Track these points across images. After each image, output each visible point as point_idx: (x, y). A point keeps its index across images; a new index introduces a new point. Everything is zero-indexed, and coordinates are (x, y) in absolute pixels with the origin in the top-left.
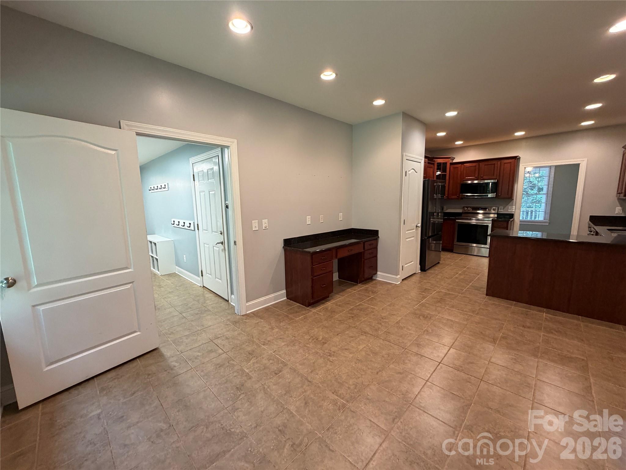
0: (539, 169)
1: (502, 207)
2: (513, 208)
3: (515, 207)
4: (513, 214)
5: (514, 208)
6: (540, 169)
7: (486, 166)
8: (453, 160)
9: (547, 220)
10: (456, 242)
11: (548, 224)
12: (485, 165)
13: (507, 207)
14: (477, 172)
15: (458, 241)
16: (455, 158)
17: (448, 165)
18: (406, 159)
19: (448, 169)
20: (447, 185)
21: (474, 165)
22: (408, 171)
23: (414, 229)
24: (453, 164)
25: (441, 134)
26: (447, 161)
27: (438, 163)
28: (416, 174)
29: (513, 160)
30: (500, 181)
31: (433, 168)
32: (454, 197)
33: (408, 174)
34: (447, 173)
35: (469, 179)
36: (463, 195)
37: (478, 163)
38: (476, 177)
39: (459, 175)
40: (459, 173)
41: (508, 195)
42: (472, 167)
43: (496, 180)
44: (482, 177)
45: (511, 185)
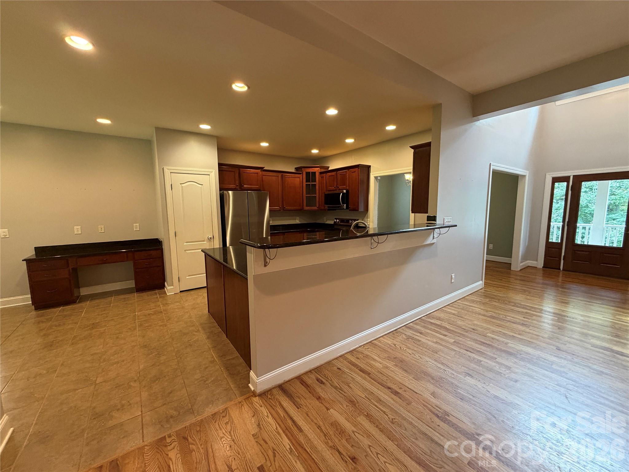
3: (370, 219)
5: (368, 222)
7: (340, 175)
8: (328, 169)
14: (335, 181)
16: (330, 166)
17: (317, 175)
18: (171, 173)
19: (317, 179)
20: (317, 195)
21: (333, 174)
22: (181, 184)
23: (204, 241)
24: (321, 173)
25: (264, 144)
26: (316, 170)
27: (306, 173)
28: (201, 186)
29: (357, 169)
30: (350, 191)
31: (301, 178)
32: (323, 208)
33: (180, 187)
34: (317, 183)
35: (331, 190)
36: (326, 206)
37: (336, 172)
38: (335, 187)
39: (325, 185)
40: (325, 182)
41: (356, 206)
42: (332, 177)
43: (346, 190)
44: (338, 187)
45: (357, 195)
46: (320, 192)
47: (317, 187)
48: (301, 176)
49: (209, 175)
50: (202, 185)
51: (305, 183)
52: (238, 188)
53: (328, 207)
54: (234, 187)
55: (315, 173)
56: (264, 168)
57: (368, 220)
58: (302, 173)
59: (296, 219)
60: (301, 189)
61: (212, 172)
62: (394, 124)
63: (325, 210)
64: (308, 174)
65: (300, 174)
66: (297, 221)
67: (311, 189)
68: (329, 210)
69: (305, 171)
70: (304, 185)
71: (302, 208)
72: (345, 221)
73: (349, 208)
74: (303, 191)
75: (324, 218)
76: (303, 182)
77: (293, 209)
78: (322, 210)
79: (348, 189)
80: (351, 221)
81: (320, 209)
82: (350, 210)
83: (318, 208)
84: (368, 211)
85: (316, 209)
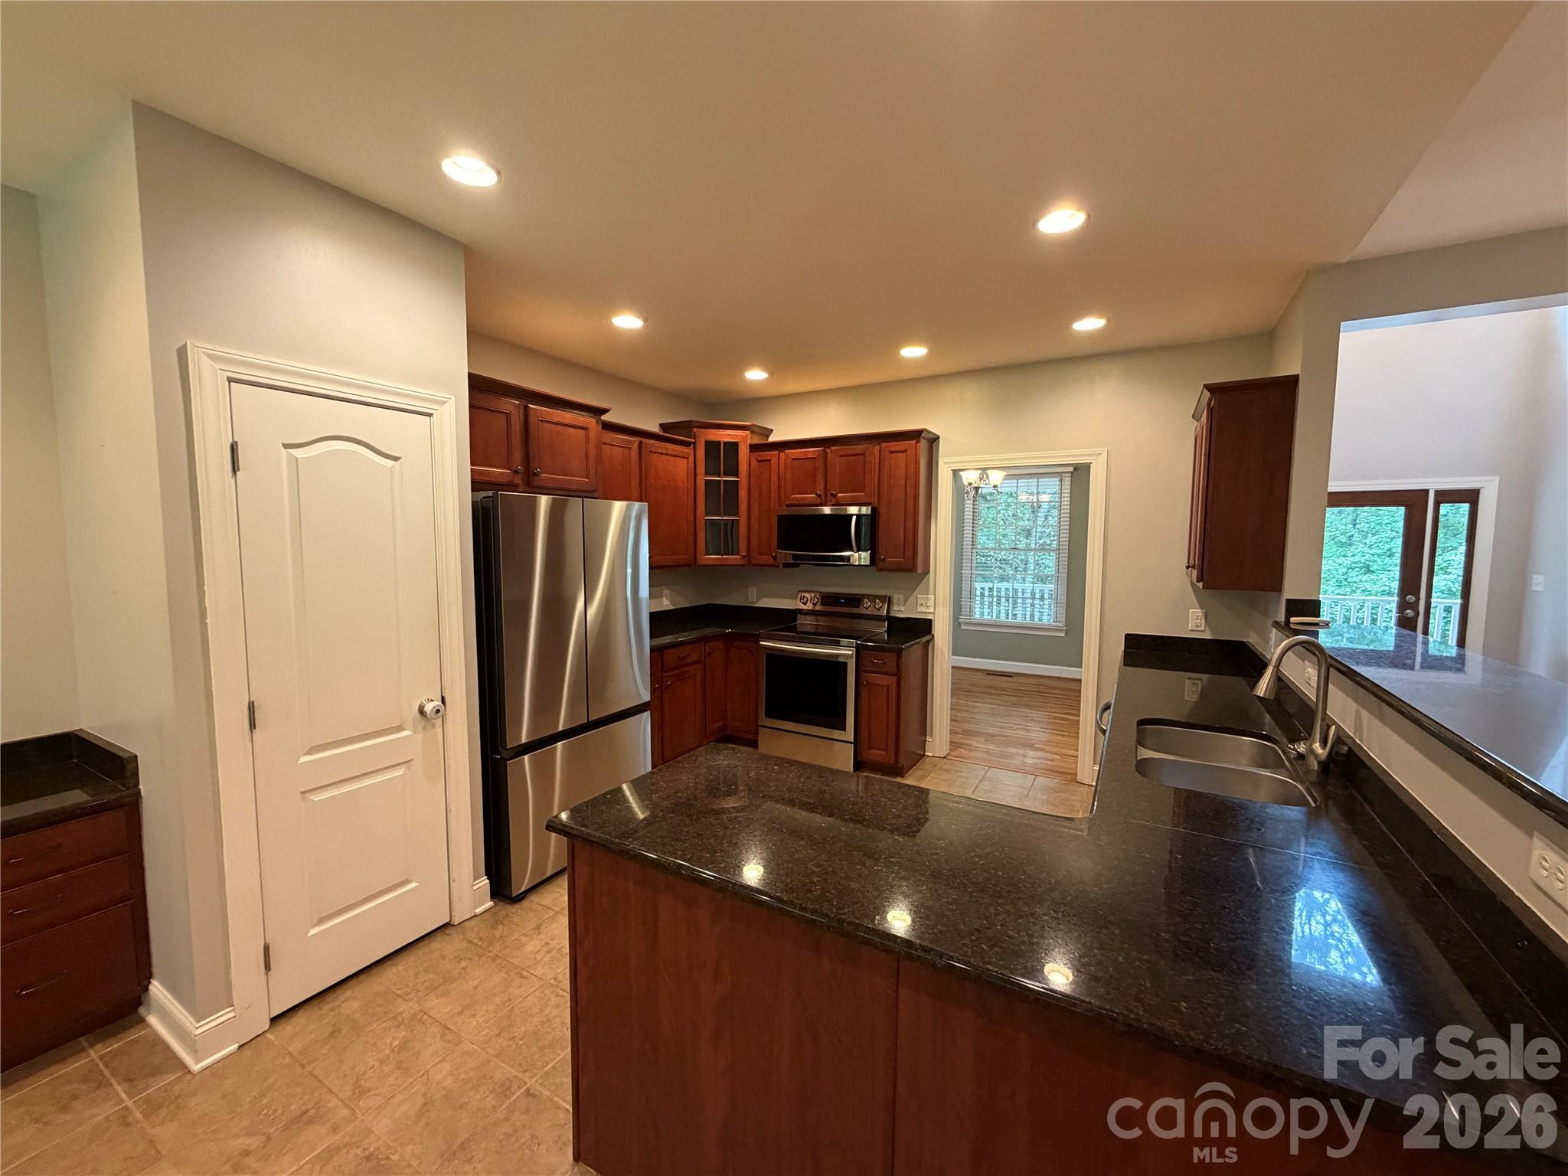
0: (1016, 481)
1: (902, 597)
3: (935, 597)
4: (930, 621)
5: (931, 603)
6: (1017, 483)
7: (842, 458)
8: (768, 436)
9: (1061, 622)
10: (763, 720)
11: (1063, 635)
12: (841, 456)
13: (912, 596)
14: (820, 476)
15: (768, 715)
16: (772, 431)
17: (743, 453)
18: (230, 380)
19: (743, 468)
20: (743, 519)
21: (809, 455)
22: (286, 446)
23: (400, 728)
24: (754, 448)
25: (628, 322)
26: (740, 437)
27: (707, 443)
28: (390, 463)
29: (913, 442)
30: (882, 510)
31: (691, 458)
32: (766, 559)
33: (284, 463)
34: (743, 480)
35: (801, 502)
36: (785, 555)
37: (821, 449)
38: (819, 496)
39: (774, 488)
40: (774, 478)
41: (904, 558)
42: (807, 462)
43: (870, 507)
44: (834, 496)
45: (910, 525)
46: (755, 507)
47: (743, 493)
48: (689, 451)
49: (430, 415)
50: (396, 459)
51: (702, 477)
52: (518, 480)
53: (795, 557)
54: (505, 480)
55: (735, 445)
56: (605, 411)
57: (927, 599)
58: (694, 443)
60: (691, 497)
61: (443, 403)
62: (1100, 315)
63: (775, 566)
64: (712, 447)
65: (687, 444)
66: (666, 603)
67: (724, 497)
68: (786, 565)
69: (701, 437)
70: (698, 482)
71: (693, 560)
72: (843, 601)
73: (881, 564)
74: (698, 503)
75: (750, 589)
76: (698, 471)
77: (670, 564)
78: (754, 565)
79: (876, 504)
80: (867, 603)
81: (749, 561)
82: (881, 570)
83: (745, 559)
84: (929, 572)
85: (735, 563)
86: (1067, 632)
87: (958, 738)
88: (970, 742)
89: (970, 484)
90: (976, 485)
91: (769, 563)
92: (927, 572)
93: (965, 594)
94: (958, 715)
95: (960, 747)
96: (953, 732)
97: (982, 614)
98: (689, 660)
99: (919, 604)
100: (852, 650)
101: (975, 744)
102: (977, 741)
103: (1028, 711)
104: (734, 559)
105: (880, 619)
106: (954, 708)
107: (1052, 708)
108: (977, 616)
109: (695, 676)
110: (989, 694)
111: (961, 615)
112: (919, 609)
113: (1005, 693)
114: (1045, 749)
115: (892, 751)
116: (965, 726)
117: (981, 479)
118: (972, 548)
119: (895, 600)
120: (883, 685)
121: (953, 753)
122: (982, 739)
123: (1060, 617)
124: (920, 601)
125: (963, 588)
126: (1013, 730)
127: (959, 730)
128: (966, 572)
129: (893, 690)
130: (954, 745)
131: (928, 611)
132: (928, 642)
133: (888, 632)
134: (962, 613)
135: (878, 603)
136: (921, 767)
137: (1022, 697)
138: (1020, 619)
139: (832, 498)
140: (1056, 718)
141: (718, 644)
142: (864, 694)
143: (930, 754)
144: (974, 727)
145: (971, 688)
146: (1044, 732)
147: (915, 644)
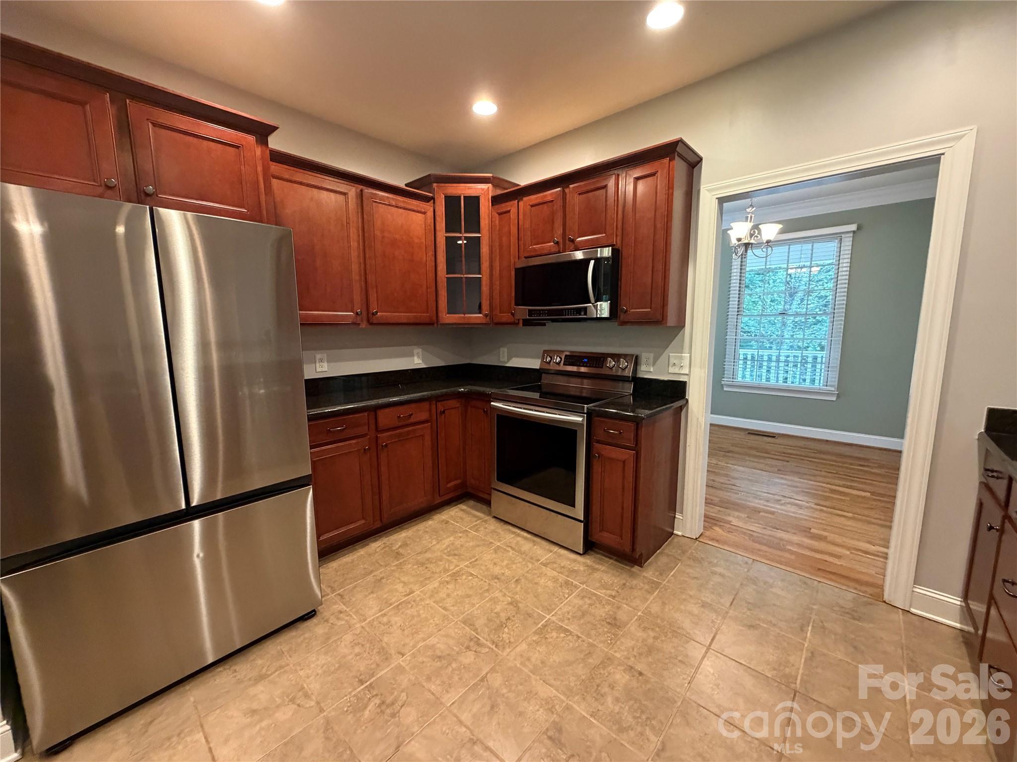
1: (652, 355)
2: (681, 358)
3: (690, 357)
4: (685, 383)
5: (686, 362)
7: (581, 196)
10: (496, 484)
11: (834, 399)
12: (580, 194)
13: (665, 355)
14: (558, 221)
15: (500, 480)
17: (485, 207)
19: (484, 222)
20: (484, 277)
21: (549, 198)
24: (495, 200)
26: (483, 191)
27: (448, 198)
29: (666, 160)
30: (625, 253)
31: (430, 214)
32: (506, 317)
34: (484, 235)
35: (539, 253)
36: (522, 311)
37: (559, 189)
38: (557, 243)
39: (514, 239)
40: (514, 230)
41: (651, 309)
42: (545, 206)
43: (610, 248)
44: (573, 241)
45: (659, 267)
46: (497, 264)
47: (485, 249)
48: (428, 207)
51: (442, 235)
53: (531, 313)
55: (477, 199)
58: (433, 198)
59: (413, 355)
60: (431, 253)
63: (515, 324)
64: (452, 202)
65: (427, 199)
66: (416, 361)
67: (463, 253)
68: (527, 323)
69: (441, 193)
70: (438, 239)
71: (434, 318)
72: (586, 360)
73: (622, 317)
74: (438, 261)
75: (502, 349)
76: (438, 228)
77: (405, 321)
78: (497, 324)
79: (619, 246)
80: (611, 363)
81: (492, 319)
82: (624, 323)
83: (488, 317)
84: (684, 326)
85: (478, 321)
86: (838, 396)
87: (714, 512)
88: (730, 519)
89: (739, 240)
90: (746, 241)
91: (509, 321)
92: (681, 325)
93: (729, 357)
94: (717, 479)
95: (716, 525)
96: (708, 502)
97: (744, 377)
98: (412, 420)
99: (671, 364)
100: (584, 417)
101: (735, 522)
102: (738, 517)
103: (796, 479)
104: (476, 318)
105: (624, 379)
106: (711, 471)
107: (825, 477)
108: (740, 379)
109: (423, 436)
110: (750, 455)
111: (724, 378)
112: (671, 370)
113: (770, 456)
114: (826, 537)
115: (628, 536)
116: (721, 494)
117: (751, 236)
118: (738, 315)
119: (643, 359)
120: (618, 460)
121: (708, 533)
122: (743, 515)
123: (832, 381)
124: (672, 361)
125: (727, 352)
126: (782, 505)
127: (716, 500)
128: (730, 337)
129: (631, 465)
130: (710, 521)
131: (682, 372)
132: (681, 408)
133: (633, 394)
134: (725, 376)
135: (623, 363)
136: (666, 551)
137: (788, 462)
138: (773, 381)
139: (571, 243)
140: (833, 491)
141: (453, 403)
142: (597, 467)
143: (680, 533)
144: (733, 497)
145: (732, 448)
146: (821, 510)
147: (667, 409)
